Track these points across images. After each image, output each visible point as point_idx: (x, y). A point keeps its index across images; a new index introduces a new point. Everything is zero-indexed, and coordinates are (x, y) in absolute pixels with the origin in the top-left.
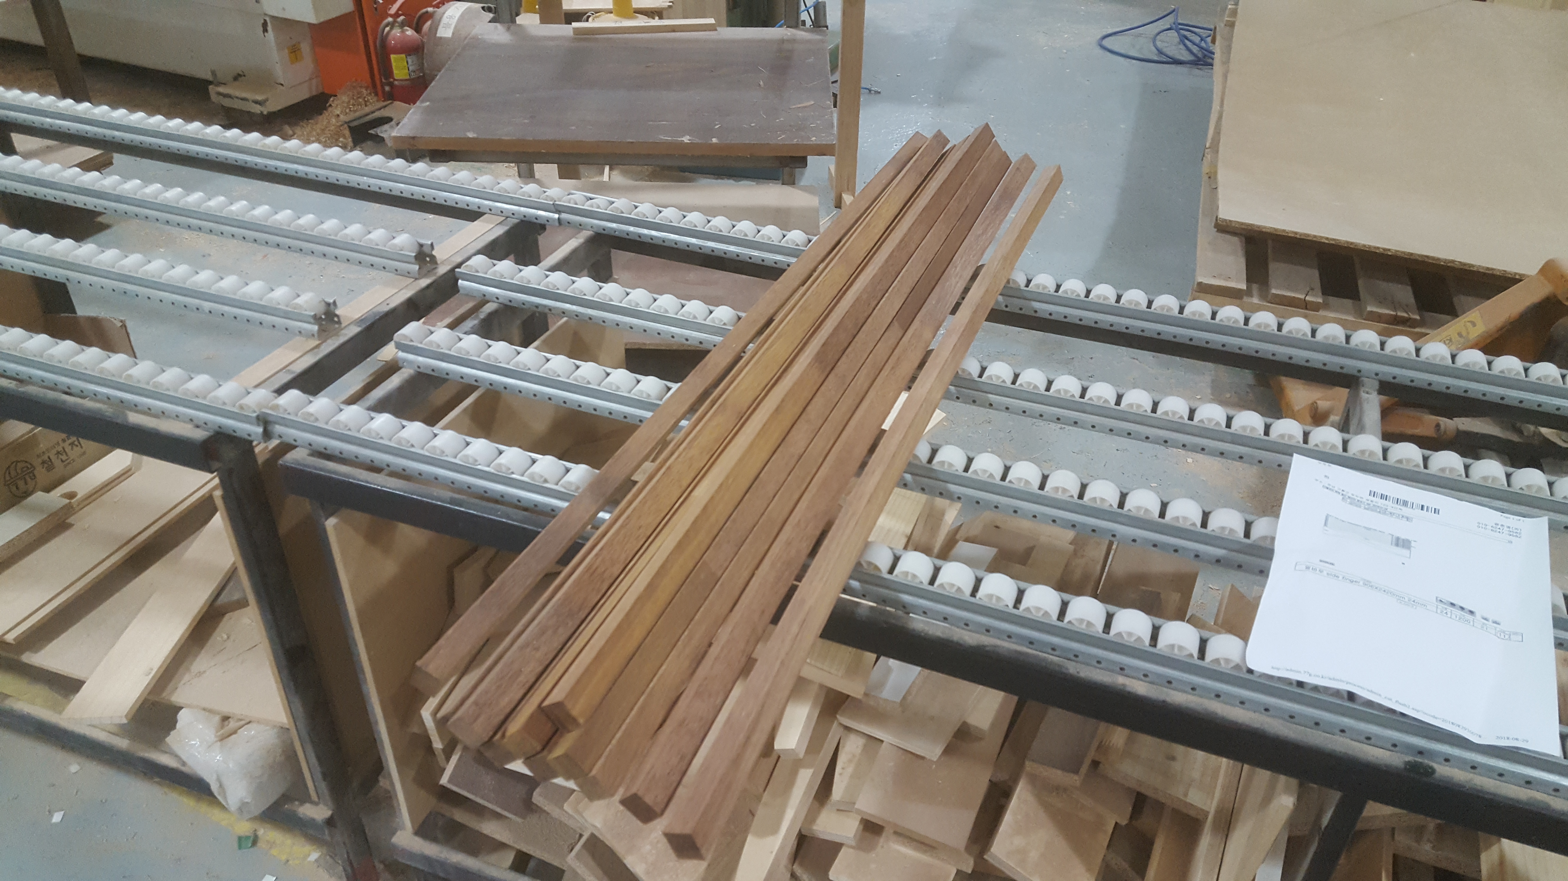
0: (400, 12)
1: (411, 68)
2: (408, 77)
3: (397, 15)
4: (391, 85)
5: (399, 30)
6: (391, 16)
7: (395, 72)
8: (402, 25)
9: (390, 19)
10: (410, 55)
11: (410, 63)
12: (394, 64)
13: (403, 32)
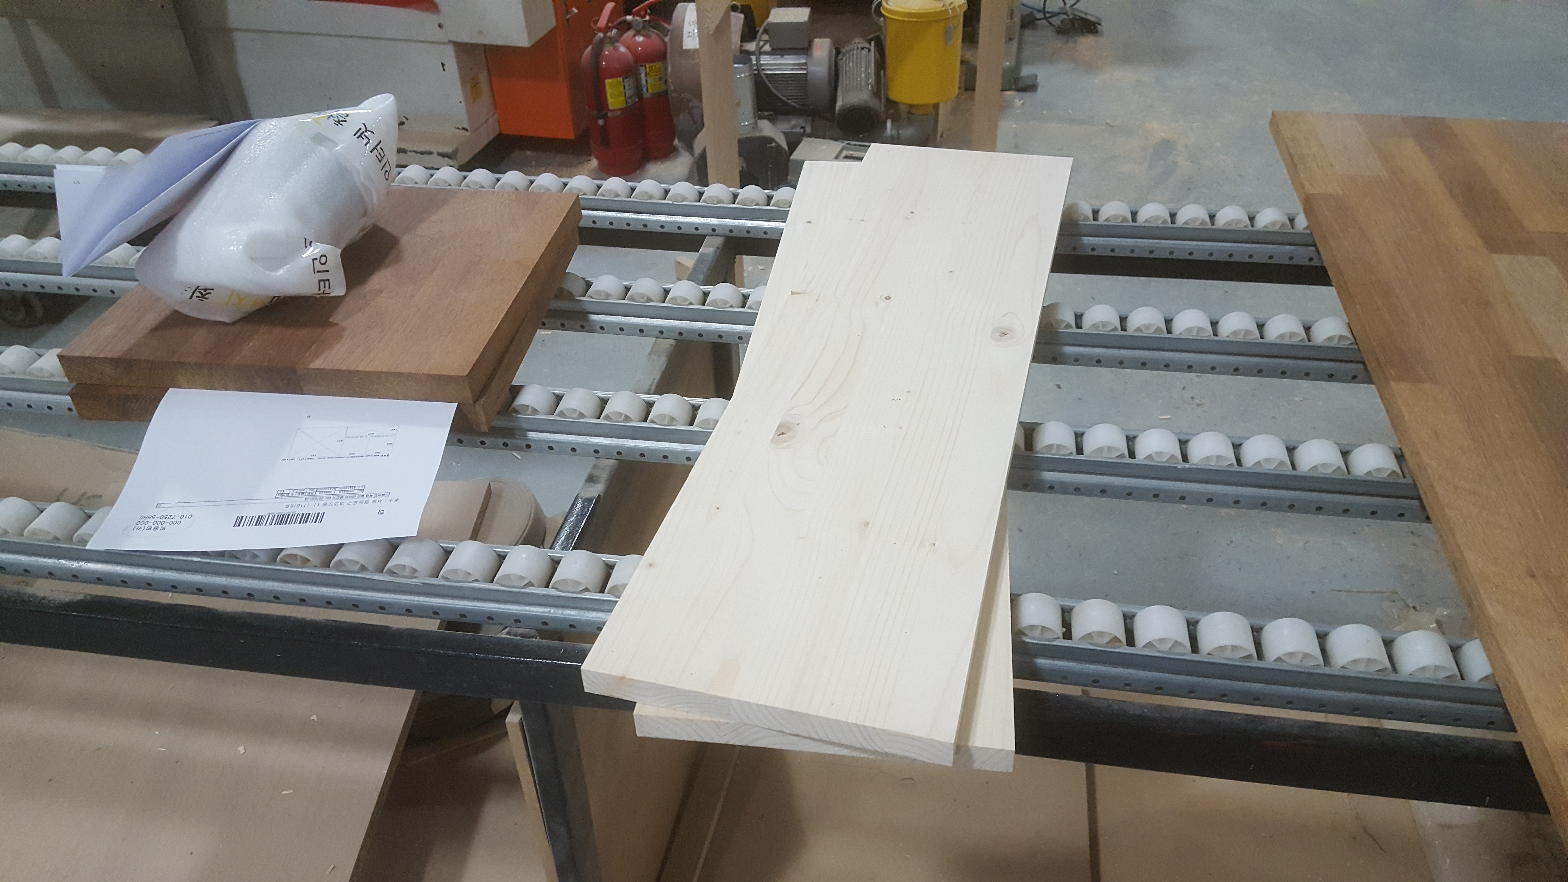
0: (610, 24)
1: (627, 96)
2: (624, 106)
3: (607, 29)
4: (604, 117)
5: (611, 48)
6: (600, 30)
7: (610, 100)
8: (613, 41)
9: (601, 35)
10: (626, 78)
11: (626, 88)
12: (609, 91)
13: (616, 49)
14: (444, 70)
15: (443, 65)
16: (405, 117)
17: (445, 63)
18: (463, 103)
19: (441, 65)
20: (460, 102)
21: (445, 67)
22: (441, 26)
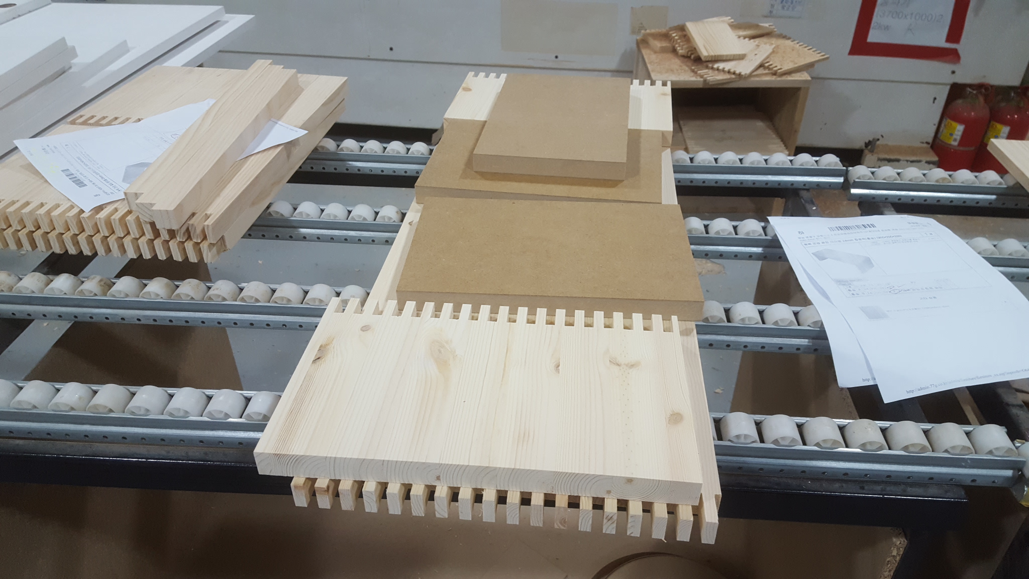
14: (934, 102)
15: (935, 99)
16: (882, 135)
17: (937, 98)
19: (932, 100)
20: (935, 125)
21: (936, 101)
22: (953, 72)
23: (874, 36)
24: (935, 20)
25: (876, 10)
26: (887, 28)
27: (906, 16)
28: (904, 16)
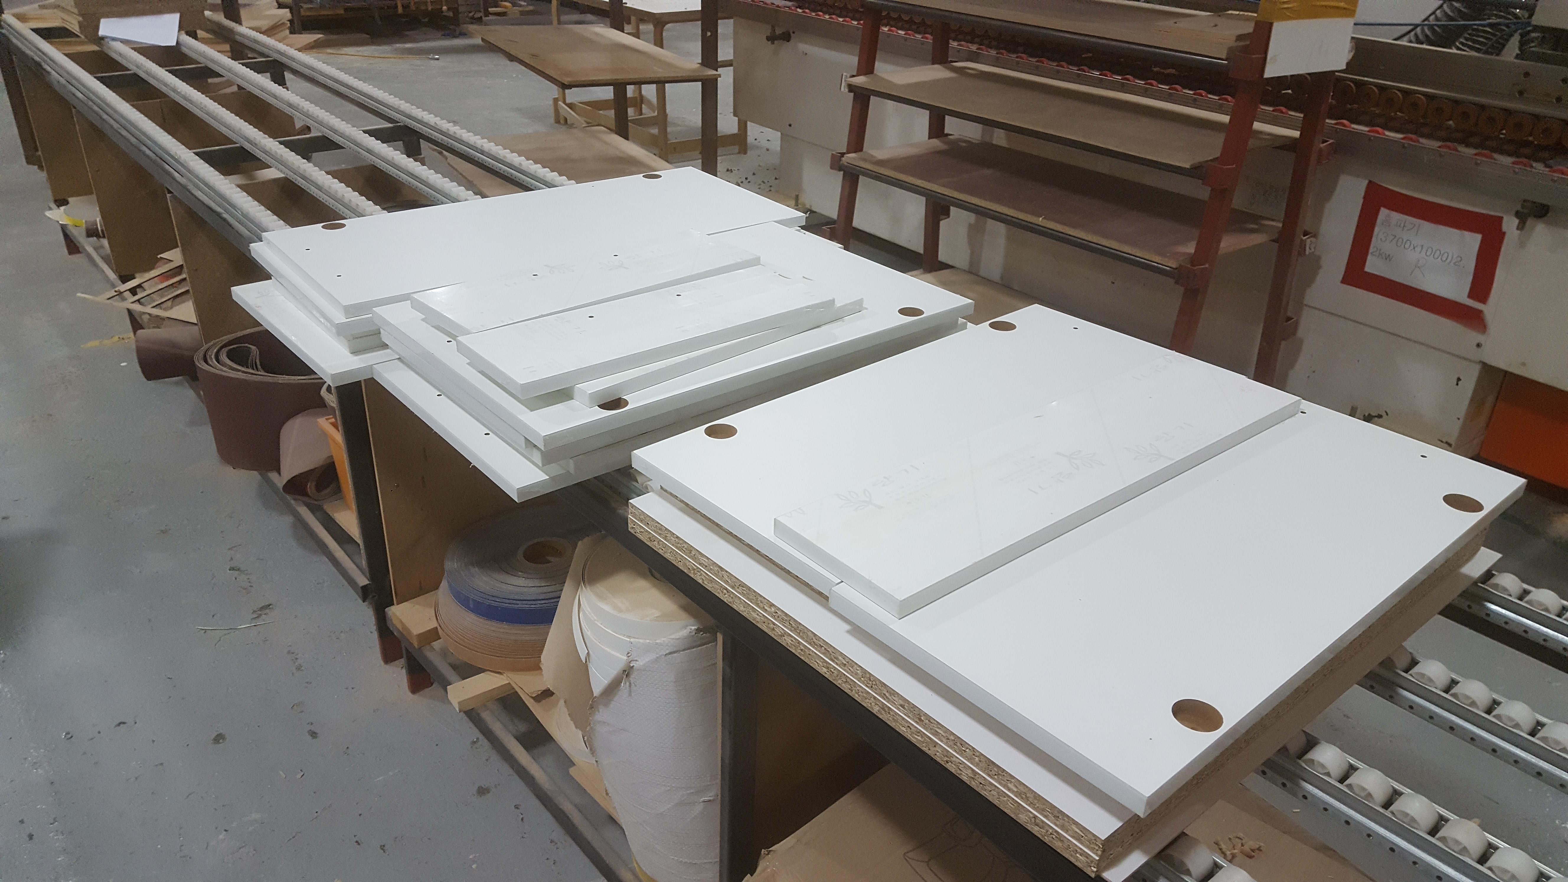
14: (1457, 384)
15: (1459, 379)
16: (1386, 412)
17: (1461, 378)
18: (1461, 420)
19: (1456, 381)
20: (1459, 419)
21: (1460, 382)
22: (1479, 345)
23: (1373, 265)
24: (1450, 262)
25: (1377, 229)
26: (1388, 258)
27: (1414, 248)
28: (1412, 247)
